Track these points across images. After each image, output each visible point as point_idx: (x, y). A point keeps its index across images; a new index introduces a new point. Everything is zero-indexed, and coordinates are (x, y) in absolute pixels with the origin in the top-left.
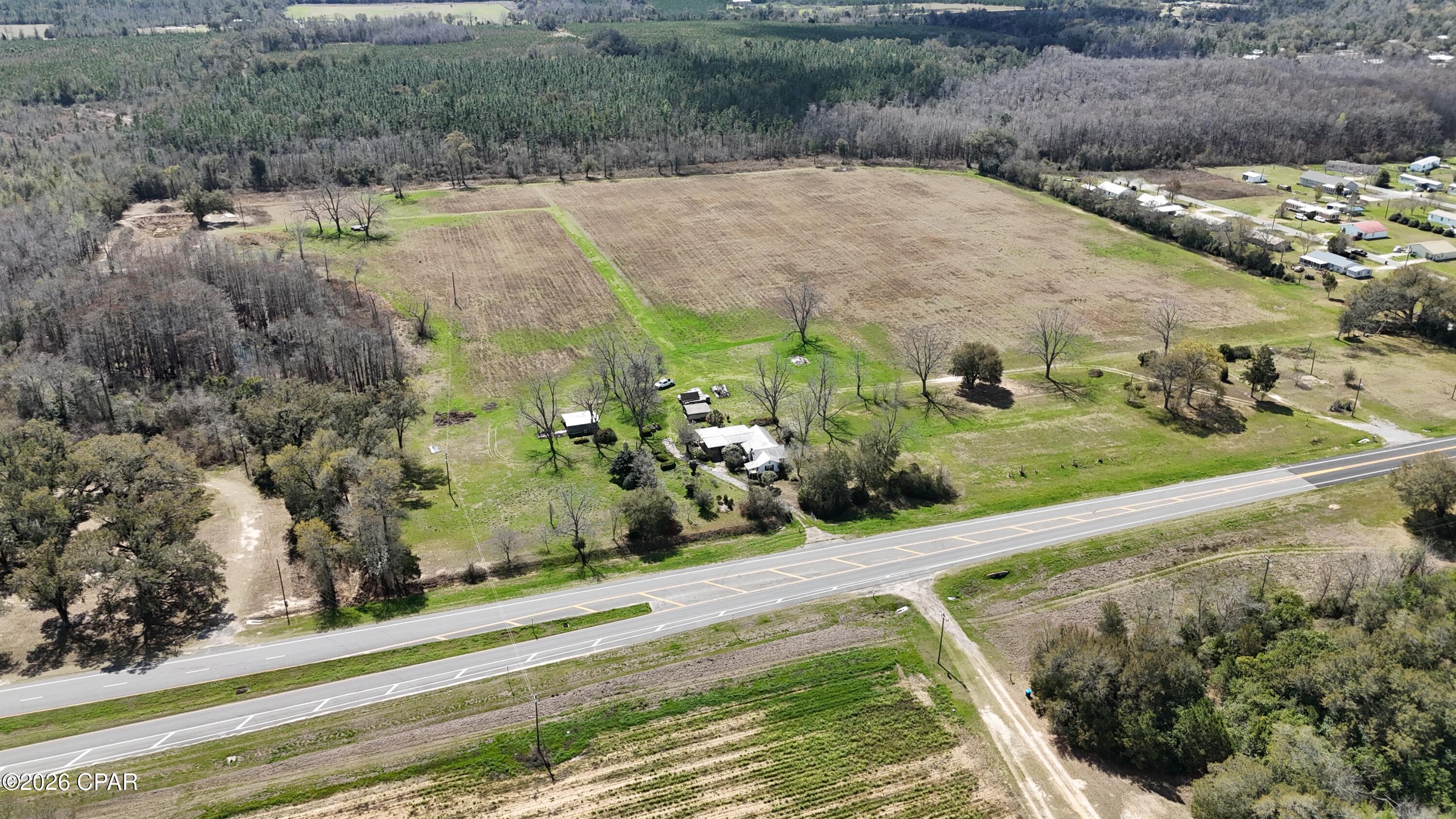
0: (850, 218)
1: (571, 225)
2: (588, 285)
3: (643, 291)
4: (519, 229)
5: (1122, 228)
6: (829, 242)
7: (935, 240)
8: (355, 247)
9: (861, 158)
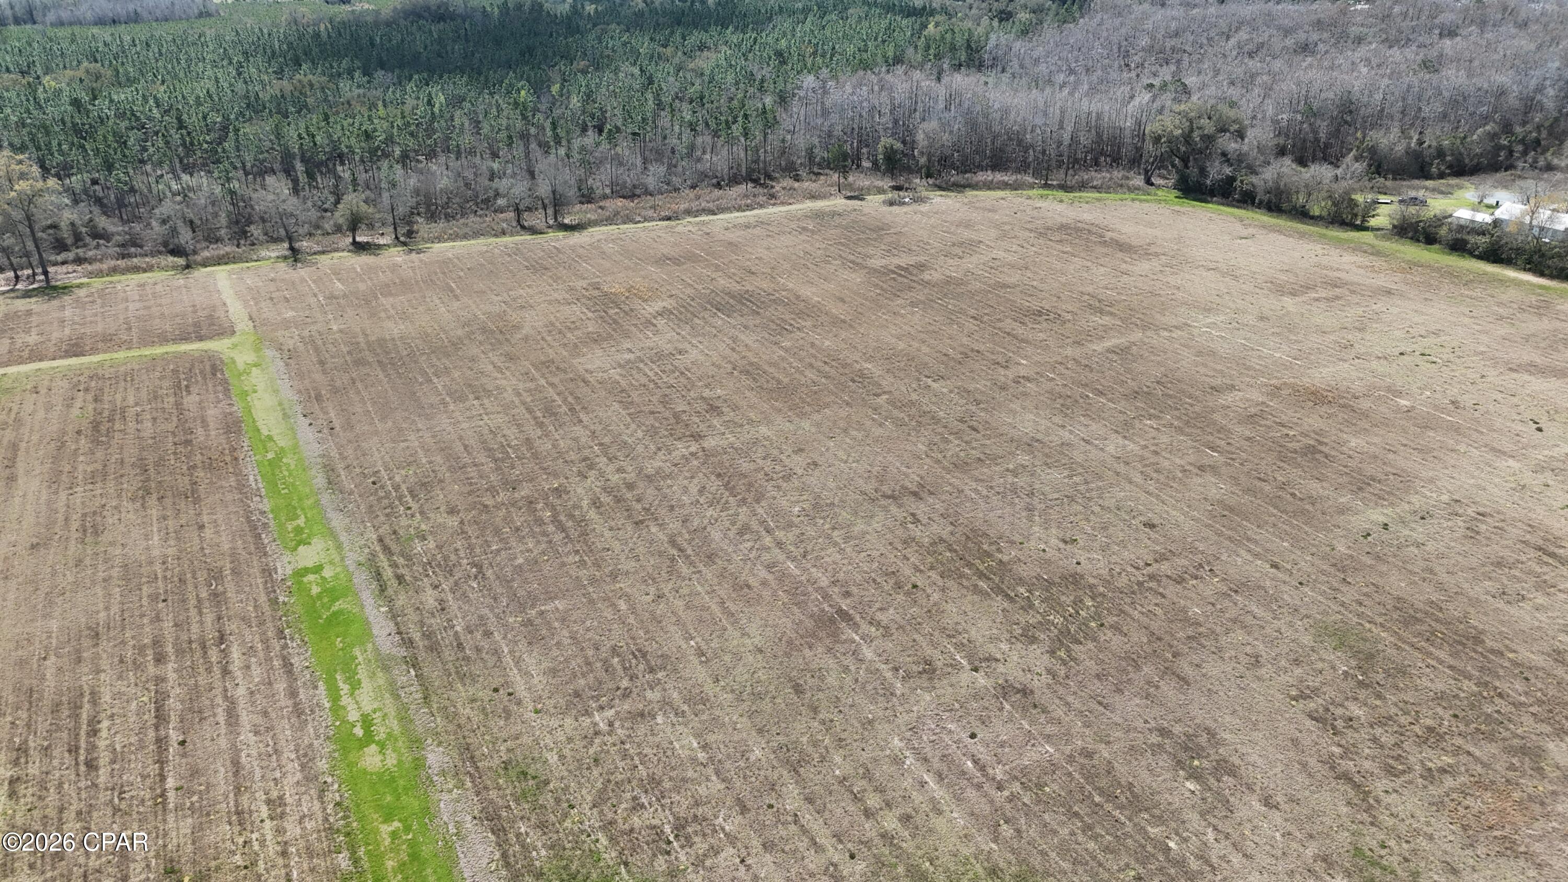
9: (929, 176)
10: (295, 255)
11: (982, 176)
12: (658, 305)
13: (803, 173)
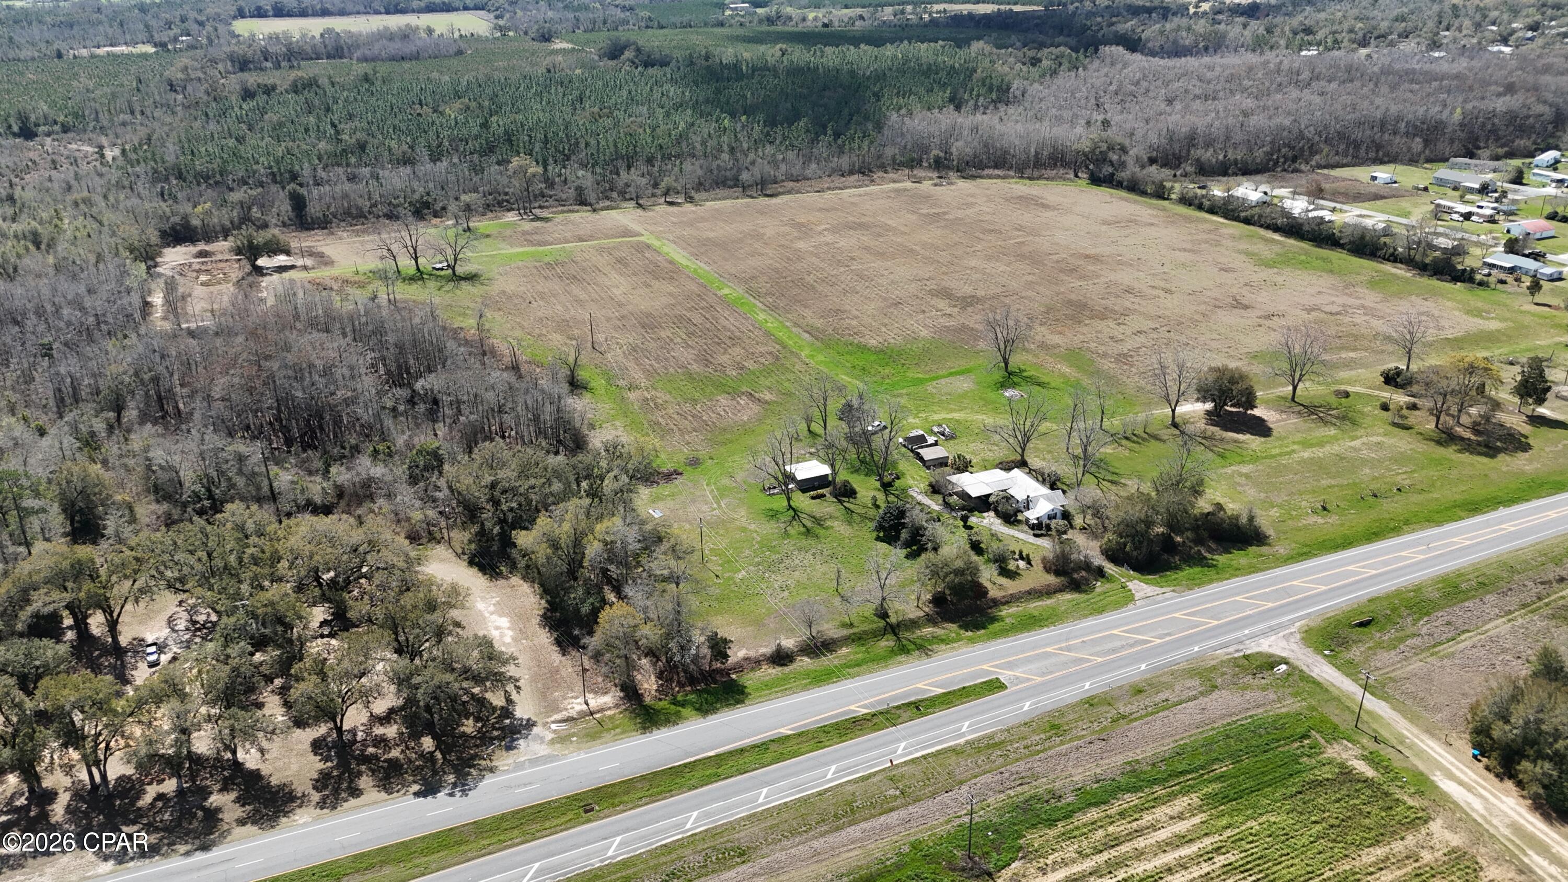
0: (981, 236)
1: (680, 256)
2: (732, 320)
3: (796, 325)
4: (620, 261)
5: (1277, 237)
6: (973, 263)
7: (1087, 256)
8: (446, 288)
9: (958, 171)
10: (640, 206)
11: (987, 172)
12: (823, 227)
13: (889, 169)
